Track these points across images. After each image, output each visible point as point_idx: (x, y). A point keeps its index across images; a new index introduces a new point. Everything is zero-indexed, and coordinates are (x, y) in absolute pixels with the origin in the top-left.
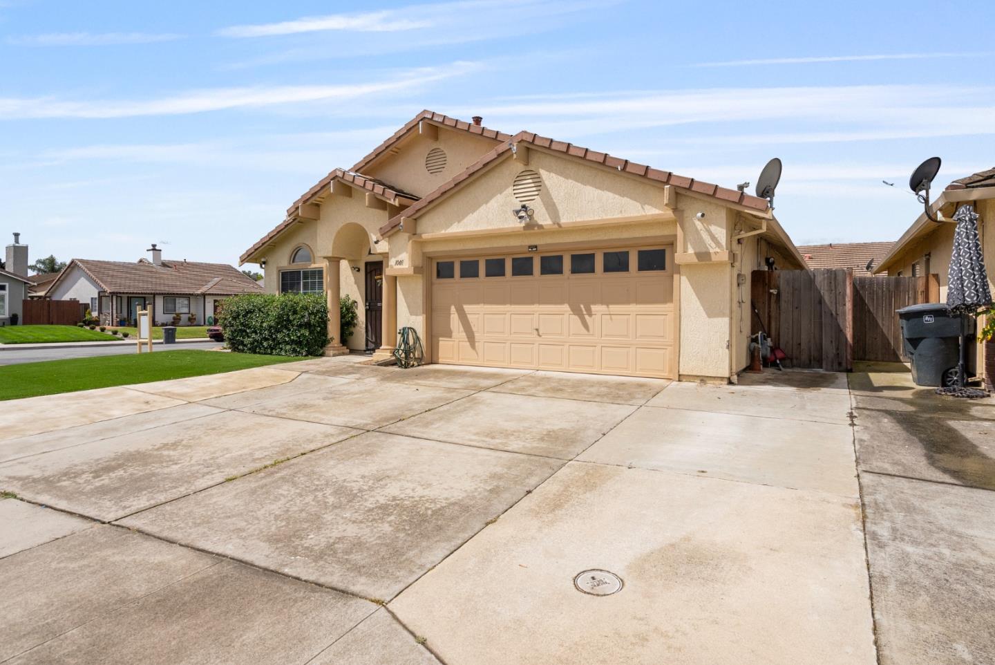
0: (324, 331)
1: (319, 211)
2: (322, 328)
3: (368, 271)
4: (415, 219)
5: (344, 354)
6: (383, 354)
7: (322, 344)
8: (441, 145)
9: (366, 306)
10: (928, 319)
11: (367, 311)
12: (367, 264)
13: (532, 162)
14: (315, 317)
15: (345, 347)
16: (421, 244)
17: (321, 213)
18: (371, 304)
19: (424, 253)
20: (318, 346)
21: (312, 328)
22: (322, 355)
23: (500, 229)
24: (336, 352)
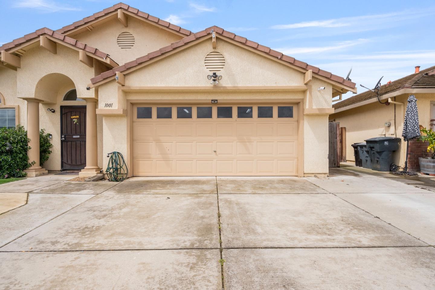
0: (25, 158)
1: (20, 61)
2: (23, 155)
3: (63, 113)
4: (124, 75)
5: (44, 174)
6: (88, 172)
7: (24, 167)
8: (130, 31)
9: (61, 138)
10: (386, 143)
11: (62, 142)
12: (62, 107)
13: (219, 48)
14: (17, 145)
15: (44, 169)
16: (126, 93)
17: (22, 62)
18: (67, 136)
19: (128, 101)
20: (20, 169)
21: (15, 154)
22: (24, 176)
23: (195, 87)
24: (37, 173)
